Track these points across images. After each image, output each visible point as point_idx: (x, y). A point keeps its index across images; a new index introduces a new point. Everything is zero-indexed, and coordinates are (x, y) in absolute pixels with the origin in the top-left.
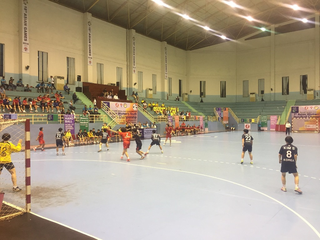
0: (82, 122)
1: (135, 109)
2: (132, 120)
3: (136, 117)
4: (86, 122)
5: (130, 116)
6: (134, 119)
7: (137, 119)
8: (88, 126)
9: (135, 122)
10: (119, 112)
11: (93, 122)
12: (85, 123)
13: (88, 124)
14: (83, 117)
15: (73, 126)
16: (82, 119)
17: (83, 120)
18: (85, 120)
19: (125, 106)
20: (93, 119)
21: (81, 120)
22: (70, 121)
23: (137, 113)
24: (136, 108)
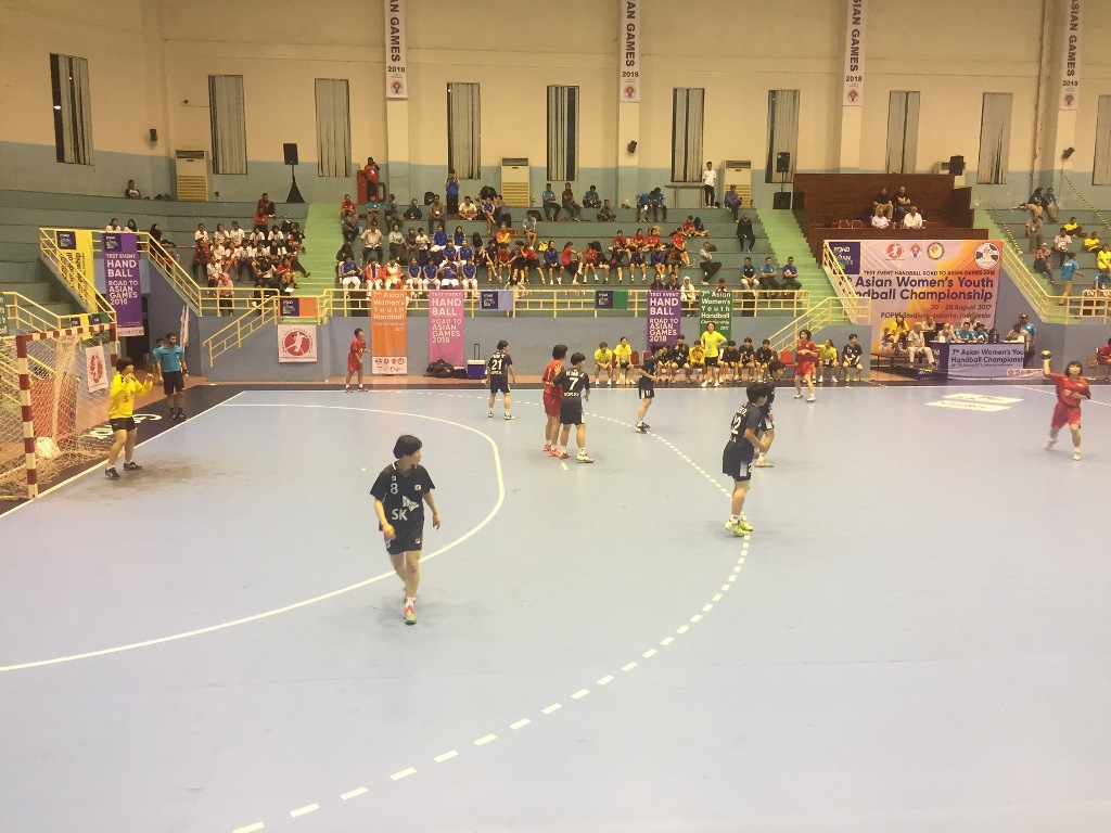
0: (710, 313)
1: (986, 262)
2: (963, 308)
3: (988, 296)
4: (722, 313)
5: (956, 288)
6: (978, 302)
7: (993, 302)
8: (730, 325)
9: (982, 312)
10: (901, 277)
11: (751, 314)
12: (718, 316)
13: (729, 320)
14: (714, 298)
15: (677, 326)
16: (708, 305)
17: (713, 306)
18: (719, 306)
19: (938, 254)
20: (752, 305)
21: (706, 309)
22: (668, 311)
23: (995, 278)
24: (994, 257)
